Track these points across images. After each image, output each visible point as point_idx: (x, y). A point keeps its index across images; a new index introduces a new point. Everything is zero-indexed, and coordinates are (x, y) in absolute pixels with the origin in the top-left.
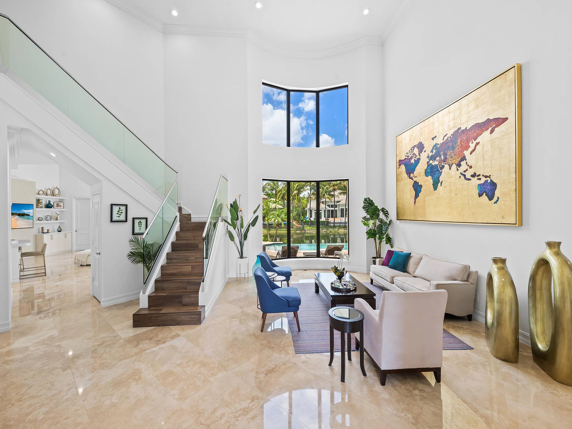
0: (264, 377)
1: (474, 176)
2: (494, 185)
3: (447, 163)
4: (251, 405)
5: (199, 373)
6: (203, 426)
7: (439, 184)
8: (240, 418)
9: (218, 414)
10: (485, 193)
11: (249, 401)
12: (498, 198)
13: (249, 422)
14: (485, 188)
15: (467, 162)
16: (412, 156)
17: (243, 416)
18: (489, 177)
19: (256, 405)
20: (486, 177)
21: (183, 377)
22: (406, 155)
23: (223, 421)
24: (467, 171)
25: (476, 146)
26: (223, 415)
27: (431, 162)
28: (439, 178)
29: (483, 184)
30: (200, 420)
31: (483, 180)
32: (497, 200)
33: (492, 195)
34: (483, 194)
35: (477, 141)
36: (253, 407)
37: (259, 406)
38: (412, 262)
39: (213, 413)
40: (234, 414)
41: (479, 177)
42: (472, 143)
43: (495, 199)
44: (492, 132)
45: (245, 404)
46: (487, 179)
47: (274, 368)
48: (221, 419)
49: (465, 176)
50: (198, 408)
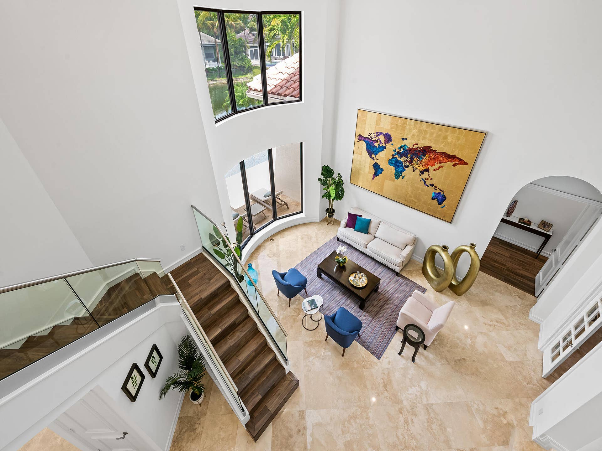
0: (388, 393)
1: (432, 185)
2: (444, 198)
3: (412, 165)
4: (404, 416)
5: (361, 426)
6: (404, 449)
7: (401, 177)
8: (409, 429)
9: (401, 437)
10: (436, 199)
11: (401, 415)
12: (445, 206)
13: (414, 426)
14: (438, 196)
15: (429, 174)
16: (377, 140)
17: (409, 426)
18: (443, 191)
19: (405, 414)
20: (441, 190)
21: (358, 437)
22: (369, 135)
23: (407, 438)
24: (428, 179)
25: (439, 168)
26: (403, 435)
27: (397, 156)
28: (402, 172)
29: (437, 194)
30: (400, 449)
31: (438, 191)
32: (444, 207)
33: (441, 202)
34: (435, 199)
35: (442, 165)
36: (406, 416)
37: (407, 413)
38: (372, 226)
39: (399, 439)
40: (405, 429)
41: (435, 188)
42: (437, 164)
43: (443, 205)
44: (454, 165)
45: (402, 419)
46: (441, 192)
47: (384, 382)
48: (404, 437)
49: (425, 182)
50: (391, 444)
